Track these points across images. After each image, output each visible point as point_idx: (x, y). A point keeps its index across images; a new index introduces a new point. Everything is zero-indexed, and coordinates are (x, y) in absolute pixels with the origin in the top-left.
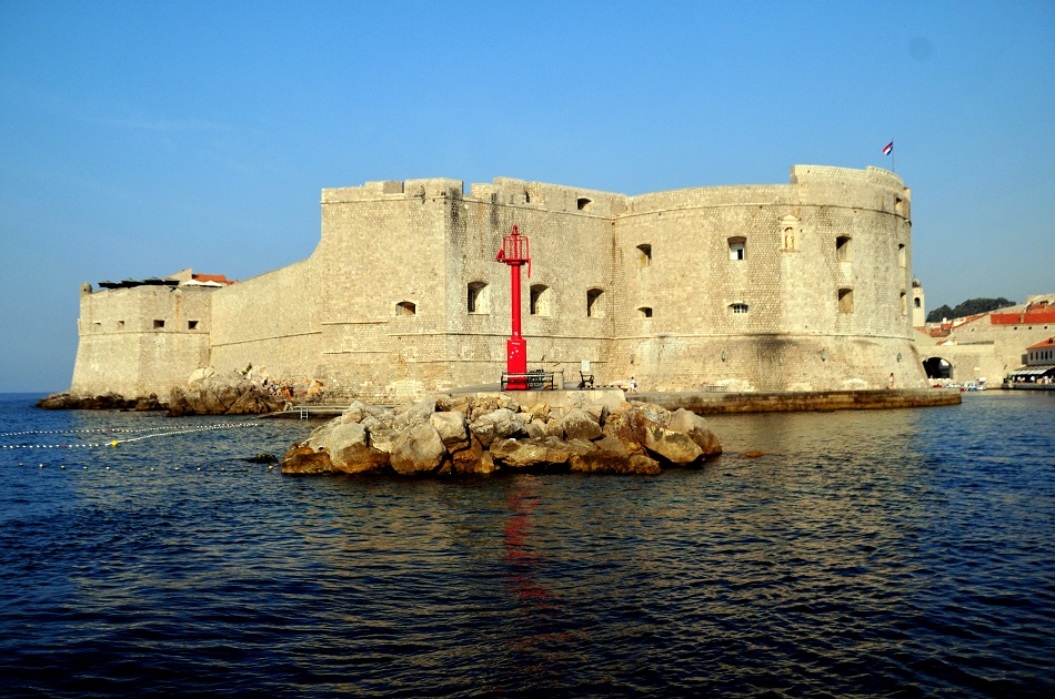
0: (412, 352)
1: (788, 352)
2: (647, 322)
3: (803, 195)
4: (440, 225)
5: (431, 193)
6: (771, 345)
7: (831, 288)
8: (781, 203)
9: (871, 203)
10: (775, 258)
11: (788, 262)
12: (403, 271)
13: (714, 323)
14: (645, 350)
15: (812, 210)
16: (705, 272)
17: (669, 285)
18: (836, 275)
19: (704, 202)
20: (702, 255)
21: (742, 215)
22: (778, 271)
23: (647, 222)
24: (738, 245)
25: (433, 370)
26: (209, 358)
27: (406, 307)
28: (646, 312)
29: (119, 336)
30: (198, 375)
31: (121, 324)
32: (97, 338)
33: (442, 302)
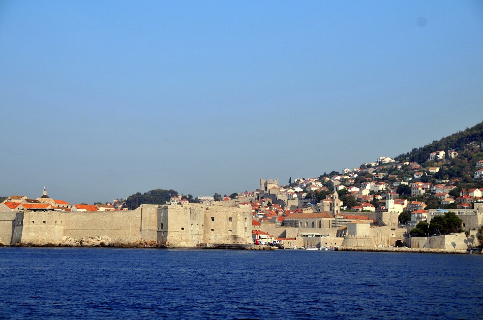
0: (183, 237)
1: (238, 239)
2: (213, 232)
3: (240, 210)
4: (189, 214)
6: (235, 237)
7: (244, 227)
8: (237, 212)
9: (249, 212)
10: (236, 222)
11: (238, 222)
12: (182, 222)
13: (226, 233)
14: (213, 237)
15: (242, 213)
16: (225, 223)
17: (218, 225)
18: (245, 225)
19: (225, 211)
20: (225, 220)
21: (231, 213)
22: (236, 224)
23: (214, 213)
24: (230, 219)
25: (187, 240)
26: (65, 232)
27: (183, 229)
28: (213, 230)
29: (43, 225)
30: (64, 238)
31: (44, 222)
32: (32, 226)
33: (189, 228)
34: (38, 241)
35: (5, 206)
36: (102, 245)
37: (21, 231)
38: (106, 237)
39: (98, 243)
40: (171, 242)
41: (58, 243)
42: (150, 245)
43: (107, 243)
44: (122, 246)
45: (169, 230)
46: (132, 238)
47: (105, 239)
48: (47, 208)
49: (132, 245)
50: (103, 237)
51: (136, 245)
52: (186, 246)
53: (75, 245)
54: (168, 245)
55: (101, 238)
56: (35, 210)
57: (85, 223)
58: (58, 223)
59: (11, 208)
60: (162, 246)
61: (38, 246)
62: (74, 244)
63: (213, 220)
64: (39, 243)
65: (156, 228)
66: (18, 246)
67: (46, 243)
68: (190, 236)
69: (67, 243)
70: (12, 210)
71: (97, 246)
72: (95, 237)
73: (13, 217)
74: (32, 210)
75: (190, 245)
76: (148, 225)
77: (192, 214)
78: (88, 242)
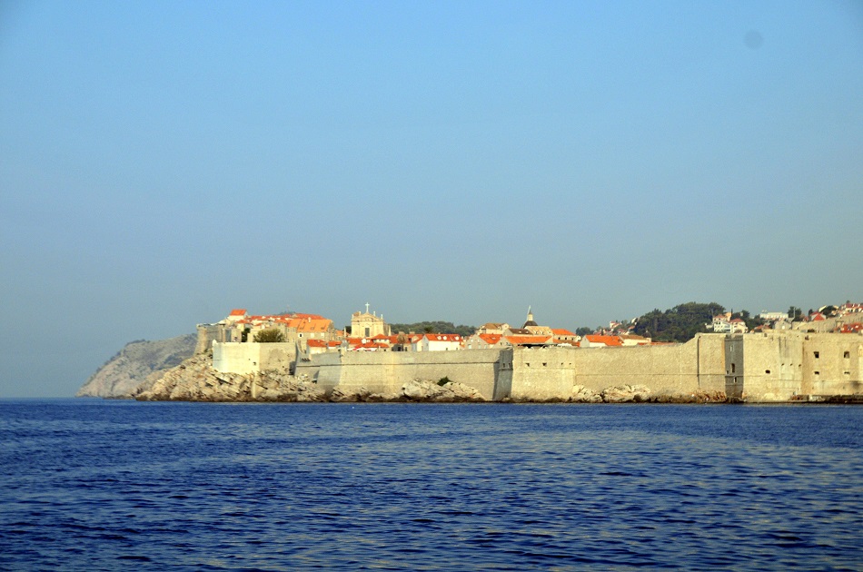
0: (770, 385)
1: (861, 387)
2: (817, 376)
4: (778, 347)
5: (775, 338)
6: (856, 384)
8: (858, 342)
10: (857, 359)
12: (767, 361)
13: (840, 377)
14: (818, 385)
16: (837, 362)
17: (825, 365)
19: (837, 340)
20: (837, 356)
21: (848, 345)
22: (858, 362)
23: (818, 345)
24: (846, 354)
25: (776, 390)
26: (576, 380)
27: (768, 372)
28: (817, 373)
29: (543, 369)
30: (576, 389)
31: (544, 364)
32: (527, 370)
33: (778, 370)
34: (536, 393)
35: (479, 340)
36: (637, 399)
37: (511, 378)
38: (642, 386)
39: (631, 396)
40: (749, 394)
41: (566, 397)
42: (714, 398)
43: (644, 396)
44: (670, 401)
45: (745, 375)
46: (684, 387)
47: (640, 390)
48: (547, 342)
49: (686, 398)
50: (638, 387)
51: (692, 399)
52: (775, 399)
53: (595, 400)
54: (746, 398)
55: (633, 389)
56: (529, 346)
57: (607, 365)
58: (566, 365)
59: (490, 343)
60: (734, 401)
61: (538, 401)
62: (592, 399)
63: (817, 356)
64: (538, 397)
65: (722, 371)
66: (508, 402)
67: (549, 396)
68: (780, 384)
69: (581, 396)
70: (491, 346)
71: (629, 401)
72: (624, 386)
73: (495, 357)
74: (525, 345)
75: (781, 398)
76: (710, 367)
77: (783, 348)
78: (613, 394)
